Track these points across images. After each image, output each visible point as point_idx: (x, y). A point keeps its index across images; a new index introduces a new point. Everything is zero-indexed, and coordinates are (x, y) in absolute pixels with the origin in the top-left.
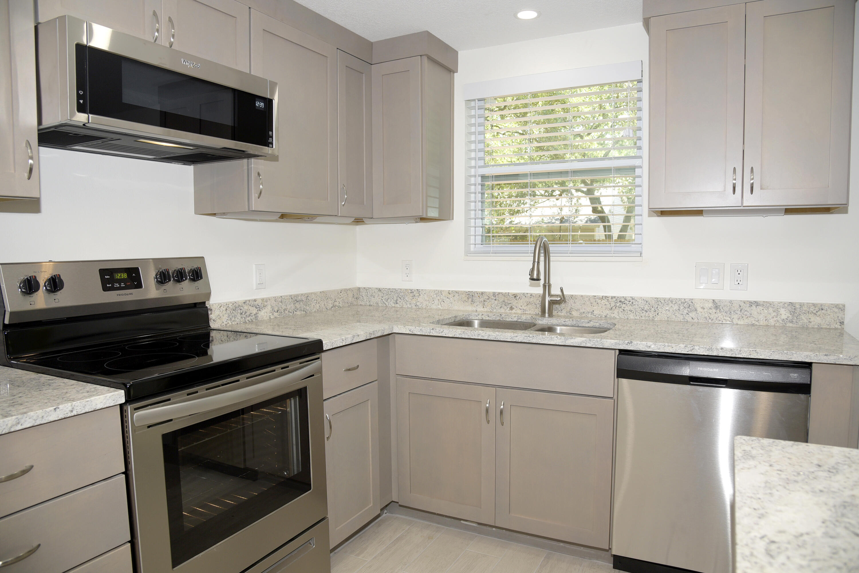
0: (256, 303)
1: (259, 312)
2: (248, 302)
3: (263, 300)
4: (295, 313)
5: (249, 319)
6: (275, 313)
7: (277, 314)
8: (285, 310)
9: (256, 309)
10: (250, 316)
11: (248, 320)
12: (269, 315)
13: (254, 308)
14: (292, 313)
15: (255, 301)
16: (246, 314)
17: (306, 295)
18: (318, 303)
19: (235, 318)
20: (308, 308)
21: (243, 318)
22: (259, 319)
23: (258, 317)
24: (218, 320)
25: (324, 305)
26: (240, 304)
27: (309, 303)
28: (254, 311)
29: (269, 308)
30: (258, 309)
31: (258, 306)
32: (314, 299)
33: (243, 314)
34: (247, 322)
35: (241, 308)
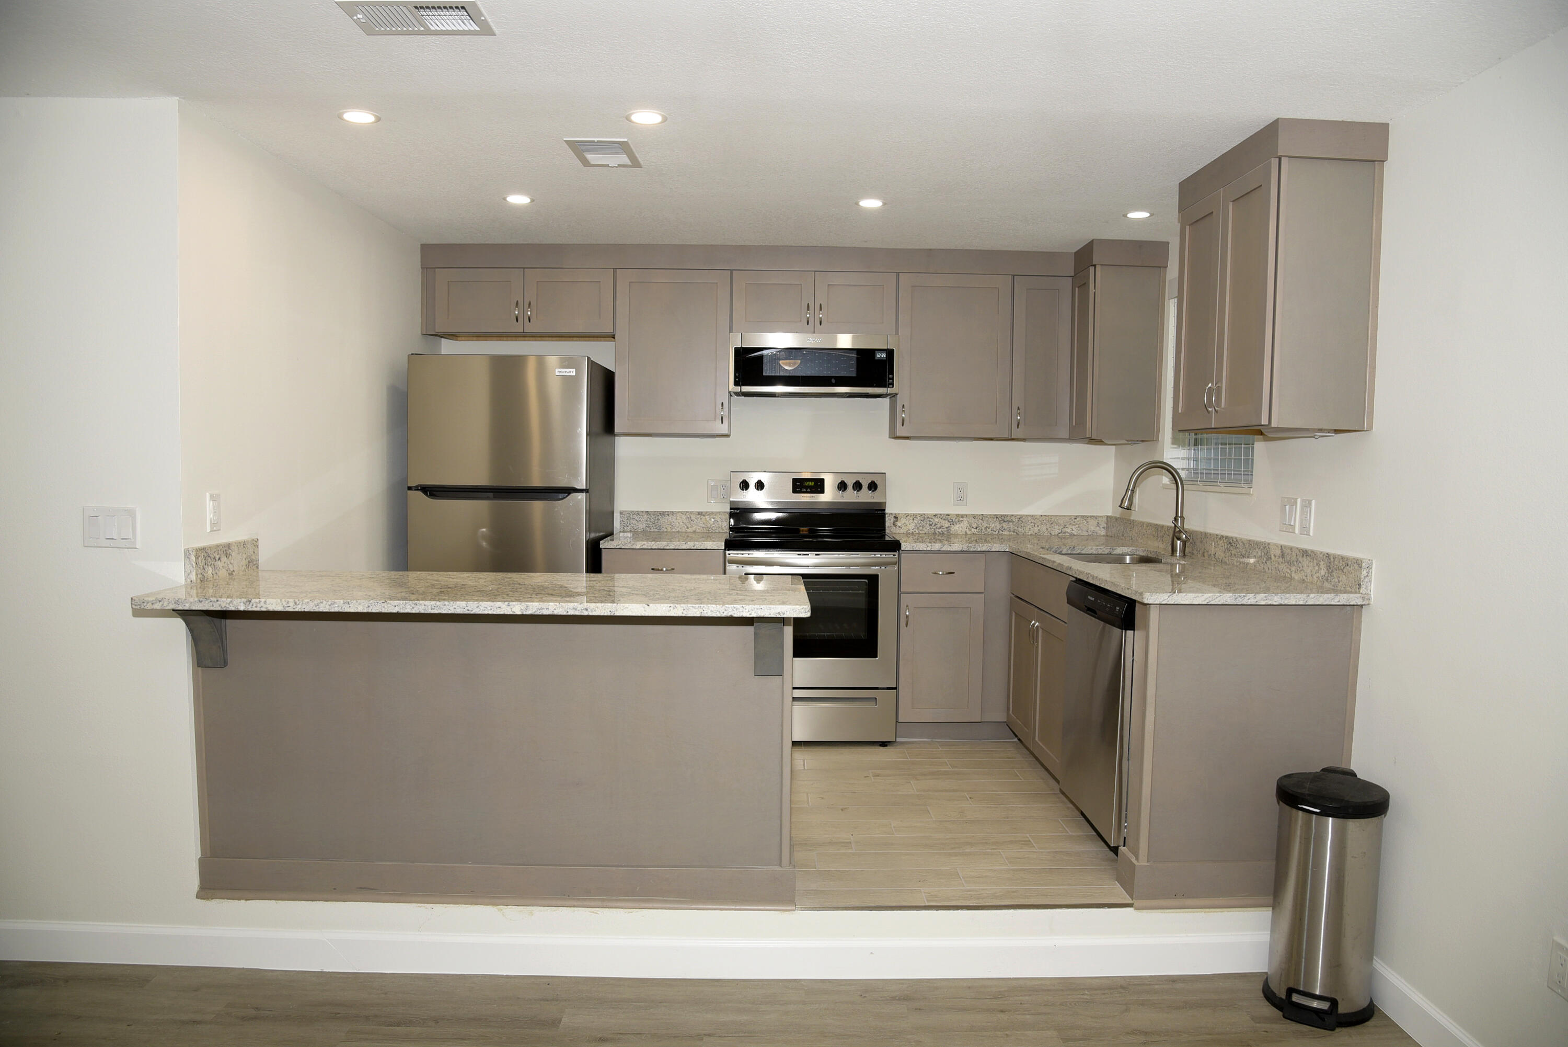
0: (949, 517)
1: (952, 526)
2: (938, 515)
3: (958, 515)
4: (1001, 532)
5: (940, 531)
6: (973, 529)
7: (975, 530)
8: (986, 528)
9: (949, 523)
10: (940, 528)
11: (938, 532)
12: (965, 530)
13: (947, 522)
14: (997, 532)
15: (948, 515)
16: (936, 526)
17: (1019, 517)
18: (1036, 526)
19: (923, 527)
20: (1020, 530)
21: (933, 530)
22: (952, 532)
23: (950, 530)
24: (904, 528)
25: (1047, 529)
26: (930, 516)
27: (1023, 525)
28: (947, 524)
29: (965, 524)
30: (951, 523)
31: (950, 520)
32: (1030, 522)
33: (933, 525)
34: (938, 533)
35: (930, 520)
